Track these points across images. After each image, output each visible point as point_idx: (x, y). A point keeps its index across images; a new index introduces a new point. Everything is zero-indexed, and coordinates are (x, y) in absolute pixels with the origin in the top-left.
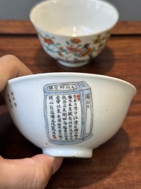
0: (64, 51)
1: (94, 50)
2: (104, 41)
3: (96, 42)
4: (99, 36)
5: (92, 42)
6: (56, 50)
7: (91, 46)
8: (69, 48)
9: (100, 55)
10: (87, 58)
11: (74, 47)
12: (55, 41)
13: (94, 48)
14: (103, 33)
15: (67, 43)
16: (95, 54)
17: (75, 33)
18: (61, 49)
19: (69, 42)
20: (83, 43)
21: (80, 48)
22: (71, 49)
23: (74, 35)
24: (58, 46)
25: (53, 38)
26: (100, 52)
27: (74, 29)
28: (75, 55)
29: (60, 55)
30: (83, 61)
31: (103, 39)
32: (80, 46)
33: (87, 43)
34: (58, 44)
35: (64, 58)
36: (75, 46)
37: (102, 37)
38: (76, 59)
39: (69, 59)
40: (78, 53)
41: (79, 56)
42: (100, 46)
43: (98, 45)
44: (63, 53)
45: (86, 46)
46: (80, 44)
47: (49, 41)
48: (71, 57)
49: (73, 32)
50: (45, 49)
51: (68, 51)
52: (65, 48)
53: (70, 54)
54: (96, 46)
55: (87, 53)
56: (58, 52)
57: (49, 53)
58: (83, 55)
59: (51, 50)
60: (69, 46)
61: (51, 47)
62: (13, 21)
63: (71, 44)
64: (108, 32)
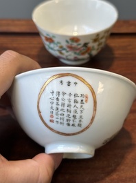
0: (64, 49)
1: (93, 48)
2: (103, 40)
3: (95, 40)
4: (98, 35)
5: (91, 41)
6: (57, 48)
7: (91, 45)
8: (69, 47)
9: (99, 54)
10: (86, 56)
11: (73, 46)
12: (56, 40)
13: (93, 47)
14: (102, 32)
15: (67, 41)
16: (94, 53)
17: (76, 32)
18: (61, 47)
19: (69, 40)
20: (82, 42)
21: (79, 46)
22: (71, 48)
23: (75, 34)
24: (59, 45)
25: (54, 37)
26: (99, 50)
27: (76, 28)
28: (75, 53)
29: (61, 53)
30: (83, 59)
31: (102, 38)
32: (80, 44)
33: (87, 41)
34: (58, 43)
35: (64, 57)
36: (75, 44)
37: (101, 36)
38: (75, 58)
39: (69, 57)
40: (78, 52)
41: (78, 54)
42: (99, 45)
43: (97, 43)
44: (64, 52)
45: (85, 45)
46: (80, 42)
47: (50, 40)
48: (71, 55)
49: (74, 31)
50: (47, 47)
51: (68, 50)
52: (65, 47)
53: (70, 53)
54: (95, 45)
55: (86, 52)
56: (58, 50)
57: (51, 51)
58: (83, 54)
59: (52, 49)
60: (69, 45)
61: (52, 45)
62: (19, 20)
63: (70, 43)
64: (106, 31)
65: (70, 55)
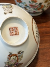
0: (28, 7)
7: (43, 4)
8: (30, 5)
9: (48, 9)
10: (41, 10)
11: (33, 5)
12: (23, 1)
13: (45, 5)
15: (30, 2)
16: (45, 9)
18: (26, 5)
19: (31, 1)
21: (37, 5)
22: (32, 6)
24: (25, 4)
28: (34, 9)
29: (26, 9)
30: (39, 13)
32: (37, 4)
33: (41, 2)
35: (28, 11)
36: (34, 4)
38: (34, 11)
39: (31, 11)
40: (36, 8)
41: (36, 10)
42: (48, 4)
43: (47, 3)
45: (40, 4)
46: (37, 3)
51: (30, 7)
52: (28, 5)
53: (31, 9)
54: (46, 4)
55: (41, 8)
56: (24, 7)
58: (39, 9)
60: (31, 4)
63: (31, 3)
65: (31, 10)
